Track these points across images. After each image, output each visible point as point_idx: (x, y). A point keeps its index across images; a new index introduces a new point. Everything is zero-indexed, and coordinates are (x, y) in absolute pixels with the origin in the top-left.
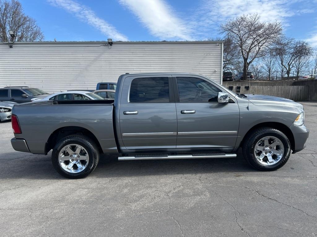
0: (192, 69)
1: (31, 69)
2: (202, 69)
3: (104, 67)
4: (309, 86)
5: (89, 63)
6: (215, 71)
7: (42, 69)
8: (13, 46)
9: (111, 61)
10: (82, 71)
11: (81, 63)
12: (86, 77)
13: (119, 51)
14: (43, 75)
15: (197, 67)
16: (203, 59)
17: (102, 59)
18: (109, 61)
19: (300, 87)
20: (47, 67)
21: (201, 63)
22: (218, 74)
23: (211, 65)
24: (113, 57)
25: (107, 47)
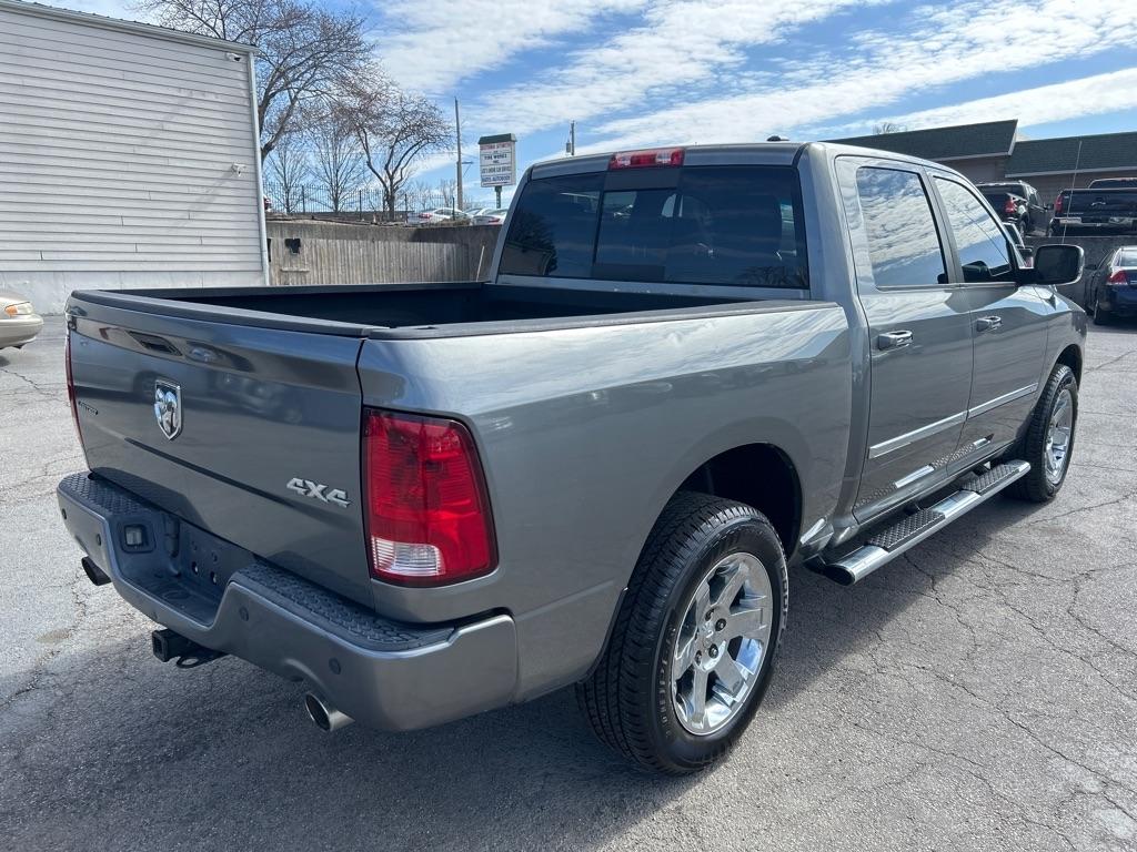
0: (129, 150)
2: (179, 154)
4: (467, 245)
6: (233, 170)
15: (150, 142)
16: (176, 109)
19: (447, 248)
21: (167, 126)
22: (246, 185)
23: (214, 140)
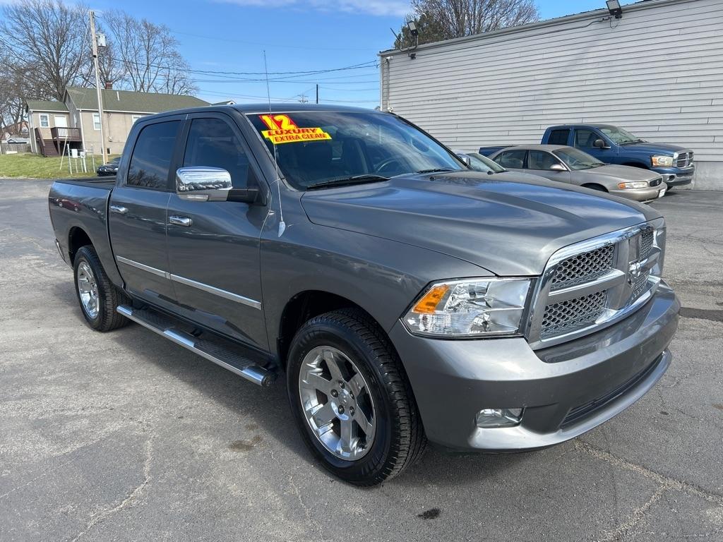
1: (441, 102)
3: (593, 82)
5: (554, 75)
7: (459, 100)
8: (417, 53)
9: (614, 63)
10: (537, 98)
11: (537, 78)
12: (544, 112)
13: (640, 31)
14: (460, 113)
17: (590, 61)
18: (607, 64)
20: (469, 94)
24: (620, 52)
25: (607, 24)
